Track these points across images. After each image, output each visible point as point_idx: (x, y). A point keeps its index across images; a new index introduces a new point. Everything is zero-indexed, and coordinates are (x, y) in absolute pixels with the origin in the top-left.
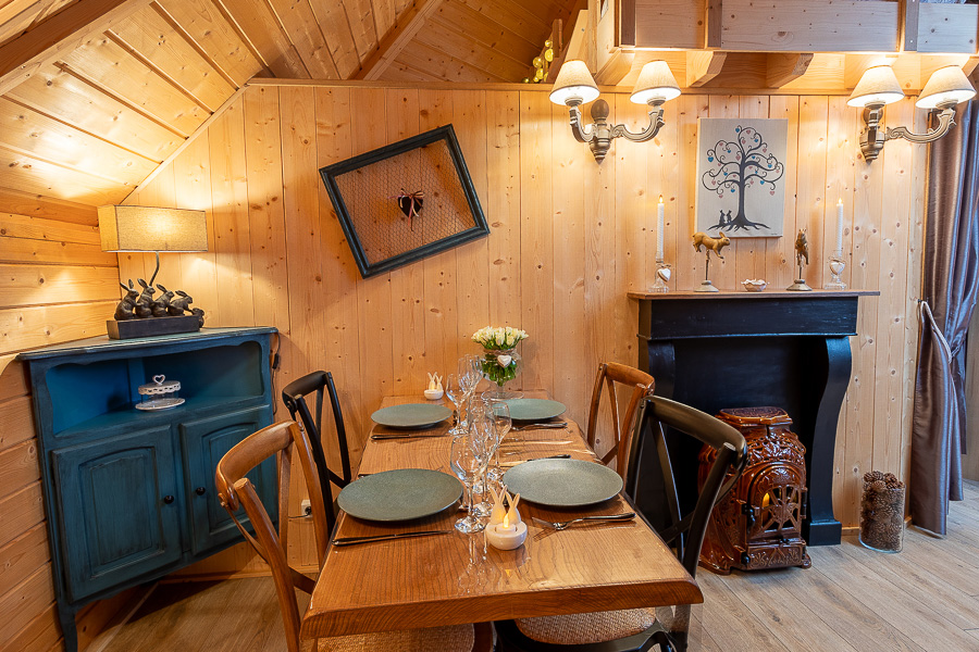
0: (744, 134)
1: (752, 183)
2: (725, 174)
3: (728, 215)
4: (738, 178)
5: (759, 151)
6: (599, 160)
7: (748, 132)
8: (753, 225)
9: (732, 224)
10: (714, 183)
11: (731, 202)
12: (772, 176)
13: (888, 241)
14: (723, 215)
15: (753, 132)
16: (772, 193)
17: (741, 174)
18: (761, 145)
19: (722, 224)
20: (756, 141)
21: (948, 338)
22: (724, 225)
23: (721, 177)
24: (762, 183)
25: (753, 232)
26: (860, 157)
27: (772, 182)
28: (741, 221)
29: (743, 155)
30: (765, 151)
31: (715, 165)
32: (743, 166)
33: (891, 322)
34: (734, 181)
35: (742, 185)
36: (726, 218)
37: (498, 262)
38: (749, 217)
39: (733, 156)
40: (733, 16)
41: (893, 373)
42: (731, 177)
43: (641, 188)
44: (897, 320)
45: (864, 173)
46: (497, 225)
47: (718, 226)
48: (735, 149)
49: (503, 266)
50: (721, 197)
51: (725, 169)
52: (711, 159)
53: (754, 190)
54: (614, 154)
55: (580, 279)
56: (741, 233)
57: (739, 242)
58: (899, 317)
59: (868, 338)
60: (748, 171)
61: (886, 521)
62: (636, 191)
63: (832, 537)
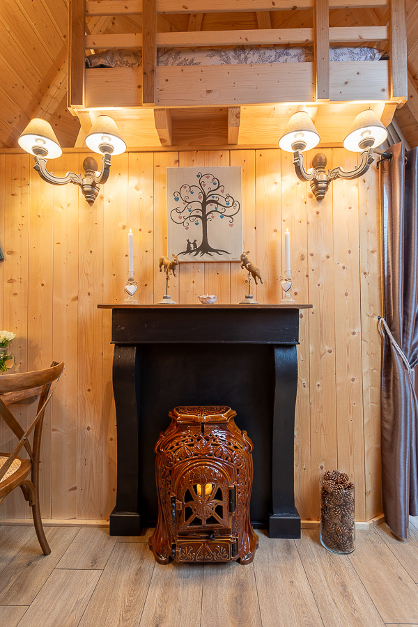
0: (204, 179)
1: (213, 217)
2: (190, 211)
3: (194, 244)
4: (200, 214)
5: (218, 192)
6: (91, 202)
7: (208, 177)
8: (216, 251)
9: (197, 250)
10: (180, 218)
11: (196, 233)
12: (229, 211)
13: (341, 265)
14: (189, 243)
15: (211, 177)
16: (231, 225)
17: (204, 210)
18: (219, 187)
19: (189, 251)
20: (215, 184)
21: (406, 351)
22: (191, 252)
23: (187, 213)
24: (222, 217)
25: (216, 257)
26: (311, 196)
27: (230, 216)
28: (205, 248)
29: (204, 195)
30: (222, 191)
31: (180, 204)
32: (204, 204)
33: (348, 335)
34: (198, 216)
35: (204, 219)
36: (192, 246)
37: (11, 281)
38: (212, 244)
39: (196, 196)
40: (167, 80)
41: (353, 380)
42: (195, 213)
43: (125, 224)
44: (354, 333)
45: (315, 209)
46: (11, 253)
47: (186, 253)
48: (197, 191)
49: (15, 284)
50: (187, 229)
51: (189, 207)
52: (177, 199)
53: (215, 223)
54: (102, 198)
55: (74, 294)
56: (206, 257)
57: (207, 265)
58: (356, 331)
59: (327, 348)
60: (209, 208)
61: (336, 521)
62: (120, 225)
63: (291, 531)
